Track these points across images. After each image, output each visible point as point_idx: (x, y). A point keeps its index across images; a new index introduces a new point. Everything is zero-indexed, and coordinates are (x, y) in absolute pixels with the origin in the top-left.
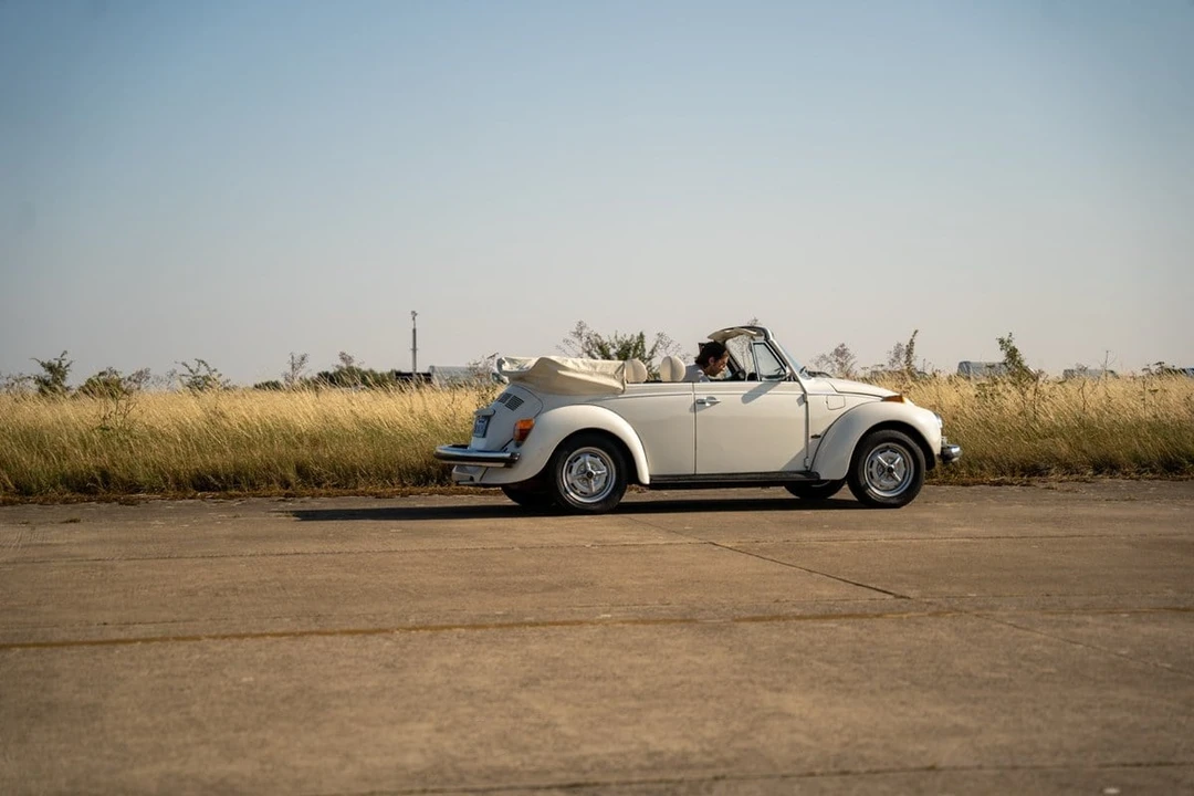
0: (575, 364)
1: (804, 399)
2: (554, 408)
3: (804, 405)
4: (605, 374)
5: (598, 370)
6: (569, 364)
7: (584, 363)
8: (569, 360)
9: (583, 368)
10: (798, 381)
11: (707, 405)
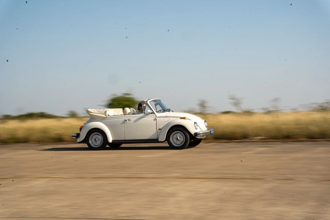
0: (94, 111)
1: (155, 119)
2: (92, 122)
3: (156, 121)
4: (102, 114)
5: (100, 112)
6: (93, 111)
7: (97, 111)
8: (93, 110)
9: (96, 112)
10: (155, 114)
11: (127, 121)
